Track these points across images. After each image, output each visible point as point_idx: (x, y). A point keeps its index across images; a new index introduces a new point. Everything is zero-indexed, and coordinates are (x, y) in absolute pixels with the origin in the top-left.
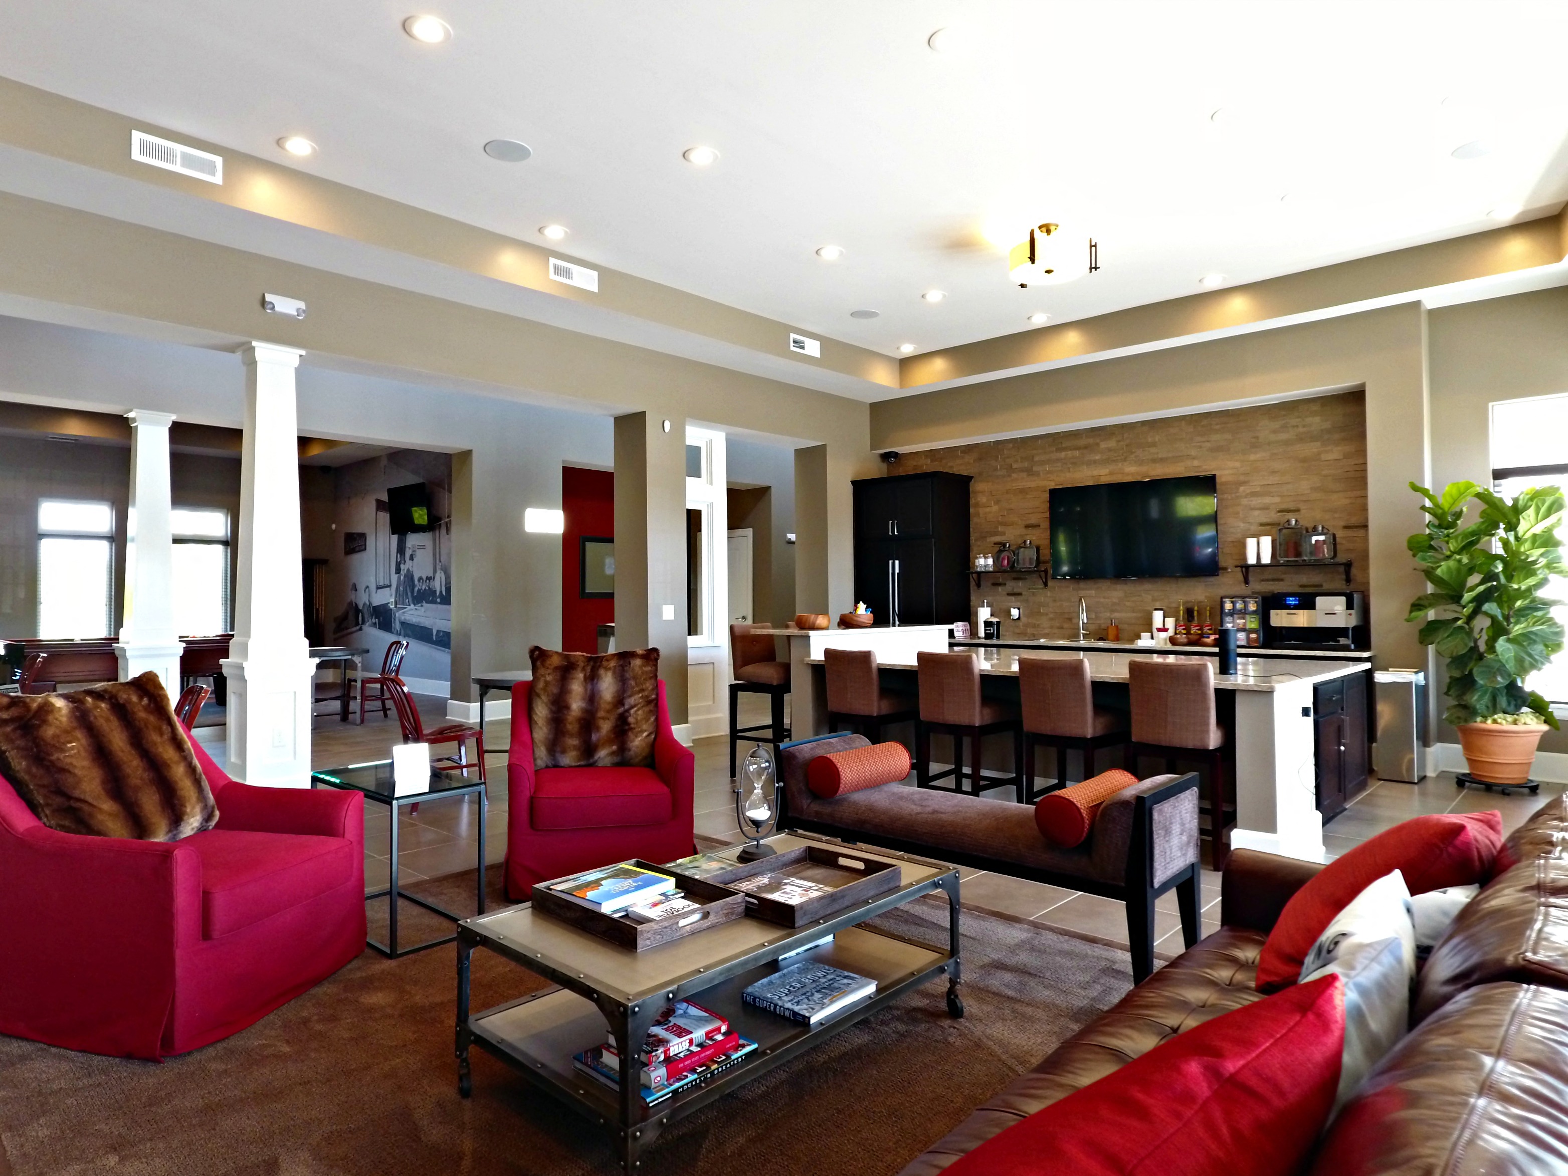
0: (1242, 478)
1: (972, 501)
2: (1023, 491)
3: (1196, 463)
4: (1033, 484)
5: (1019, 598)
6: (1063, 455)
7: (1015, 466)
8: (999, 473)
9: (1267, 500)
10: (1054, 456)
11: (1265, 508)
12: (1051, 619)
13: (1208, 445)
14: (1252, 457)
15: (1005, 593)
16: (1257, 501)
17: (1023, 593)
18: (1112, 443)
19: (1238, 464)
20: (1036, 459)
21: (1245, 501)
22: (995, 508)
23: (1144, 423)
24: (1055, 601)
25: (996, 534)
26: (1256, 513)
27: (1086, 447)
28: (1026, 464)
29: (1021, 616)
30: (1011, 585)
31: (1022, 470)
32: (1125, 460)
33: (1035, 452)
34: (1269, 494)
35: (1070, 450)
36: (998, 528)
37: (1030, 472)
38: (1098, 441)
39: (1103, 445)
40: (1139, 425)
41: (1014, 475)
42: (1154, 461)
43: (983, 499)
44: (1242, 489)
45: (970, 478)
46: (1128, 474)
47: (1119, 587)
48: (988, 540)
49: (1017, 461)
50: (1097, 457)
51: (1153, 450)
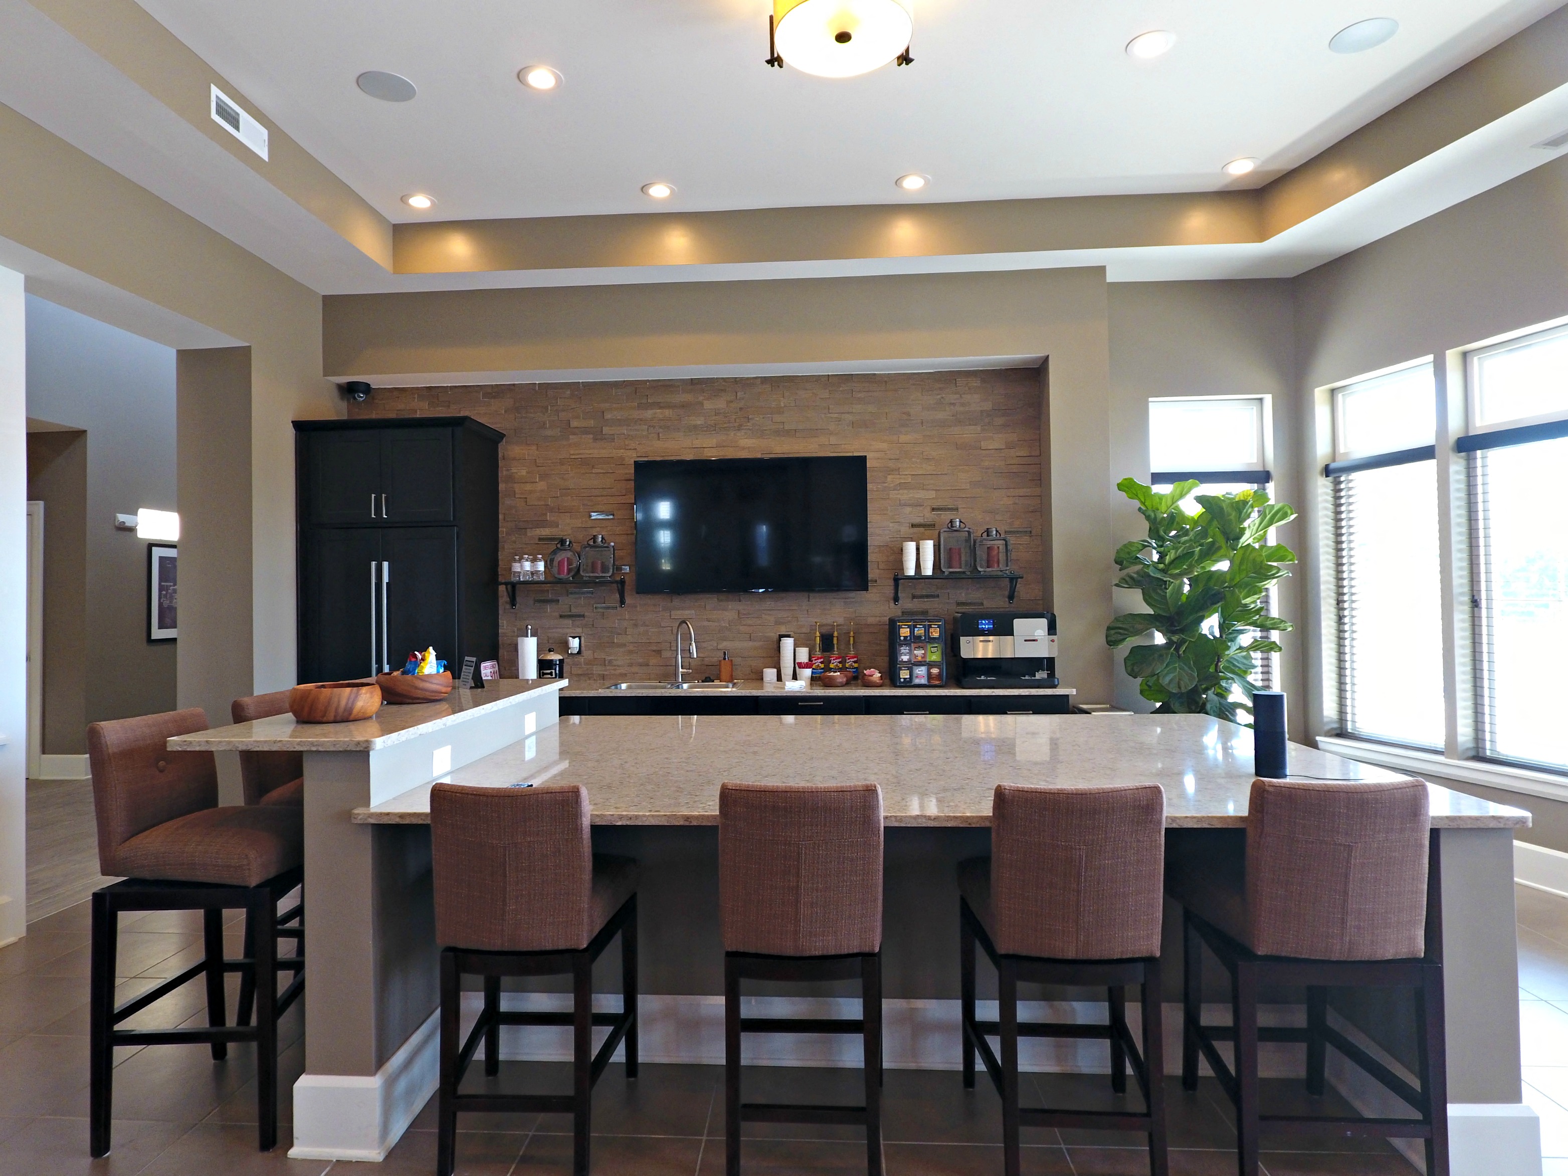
0: (891, 464)
1: (502, 473)
2: (587, 463)
3: (833, 440)
4: (604, 453)
5: (579, 622)
6: (649, 414)
7: (574, 423)
8: (549, 433)
9: (921, 495)
10: (636, 414)
11: (918, 504)
12: (631, 652)
13: (849, 417)
14: (903, 438)
15: (557, 614)
16: (905, 495)
17: (586, 614)
18: (720, 403)
19: (884, 446)
20: (608, 416)
21: (893, 494)
22: (541, 485)
23: (765, 380)
24: (636, 625)
25: (543, 524)
26: (908, 510)
27: (683, 406)
28: (592, 423)
29: (583, 649)
30: (566, 602)
31: (586, 431)
32: (739, 428)
33: (607, 405)
34: (923, 487)
35: (661, 408)
36: (546, 514)
37: (598, 436)
38: (701, 398)
39: (708, 405)
40: (759, 381)
41: (573, 438)
42: (777, 433)
43: (522, 472)
44: (890, 478)
45: (501, 436)
46: (744, 448)
47: (731, 605)
48: (530, 533)
49: (577, 417)
50: (699, 421)
51: (778, 418)
